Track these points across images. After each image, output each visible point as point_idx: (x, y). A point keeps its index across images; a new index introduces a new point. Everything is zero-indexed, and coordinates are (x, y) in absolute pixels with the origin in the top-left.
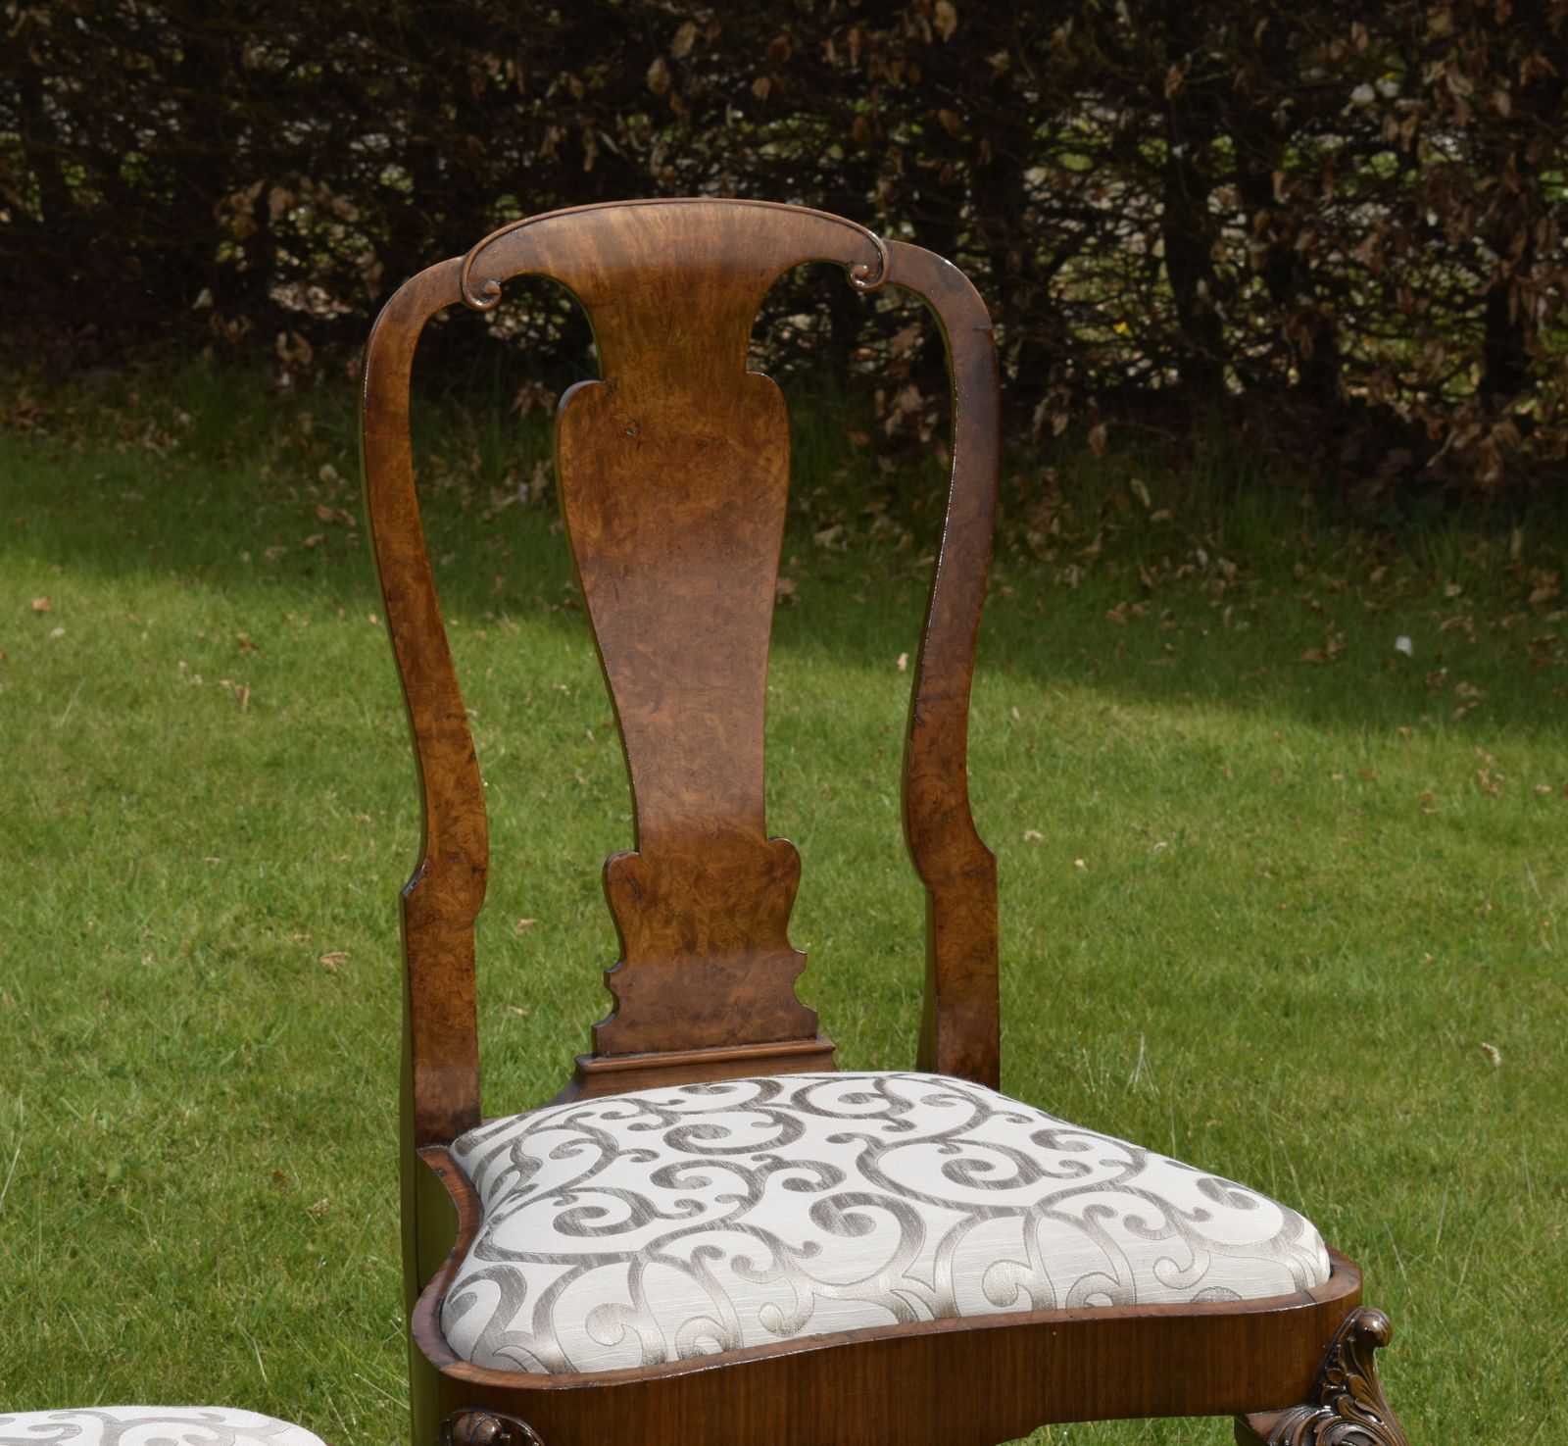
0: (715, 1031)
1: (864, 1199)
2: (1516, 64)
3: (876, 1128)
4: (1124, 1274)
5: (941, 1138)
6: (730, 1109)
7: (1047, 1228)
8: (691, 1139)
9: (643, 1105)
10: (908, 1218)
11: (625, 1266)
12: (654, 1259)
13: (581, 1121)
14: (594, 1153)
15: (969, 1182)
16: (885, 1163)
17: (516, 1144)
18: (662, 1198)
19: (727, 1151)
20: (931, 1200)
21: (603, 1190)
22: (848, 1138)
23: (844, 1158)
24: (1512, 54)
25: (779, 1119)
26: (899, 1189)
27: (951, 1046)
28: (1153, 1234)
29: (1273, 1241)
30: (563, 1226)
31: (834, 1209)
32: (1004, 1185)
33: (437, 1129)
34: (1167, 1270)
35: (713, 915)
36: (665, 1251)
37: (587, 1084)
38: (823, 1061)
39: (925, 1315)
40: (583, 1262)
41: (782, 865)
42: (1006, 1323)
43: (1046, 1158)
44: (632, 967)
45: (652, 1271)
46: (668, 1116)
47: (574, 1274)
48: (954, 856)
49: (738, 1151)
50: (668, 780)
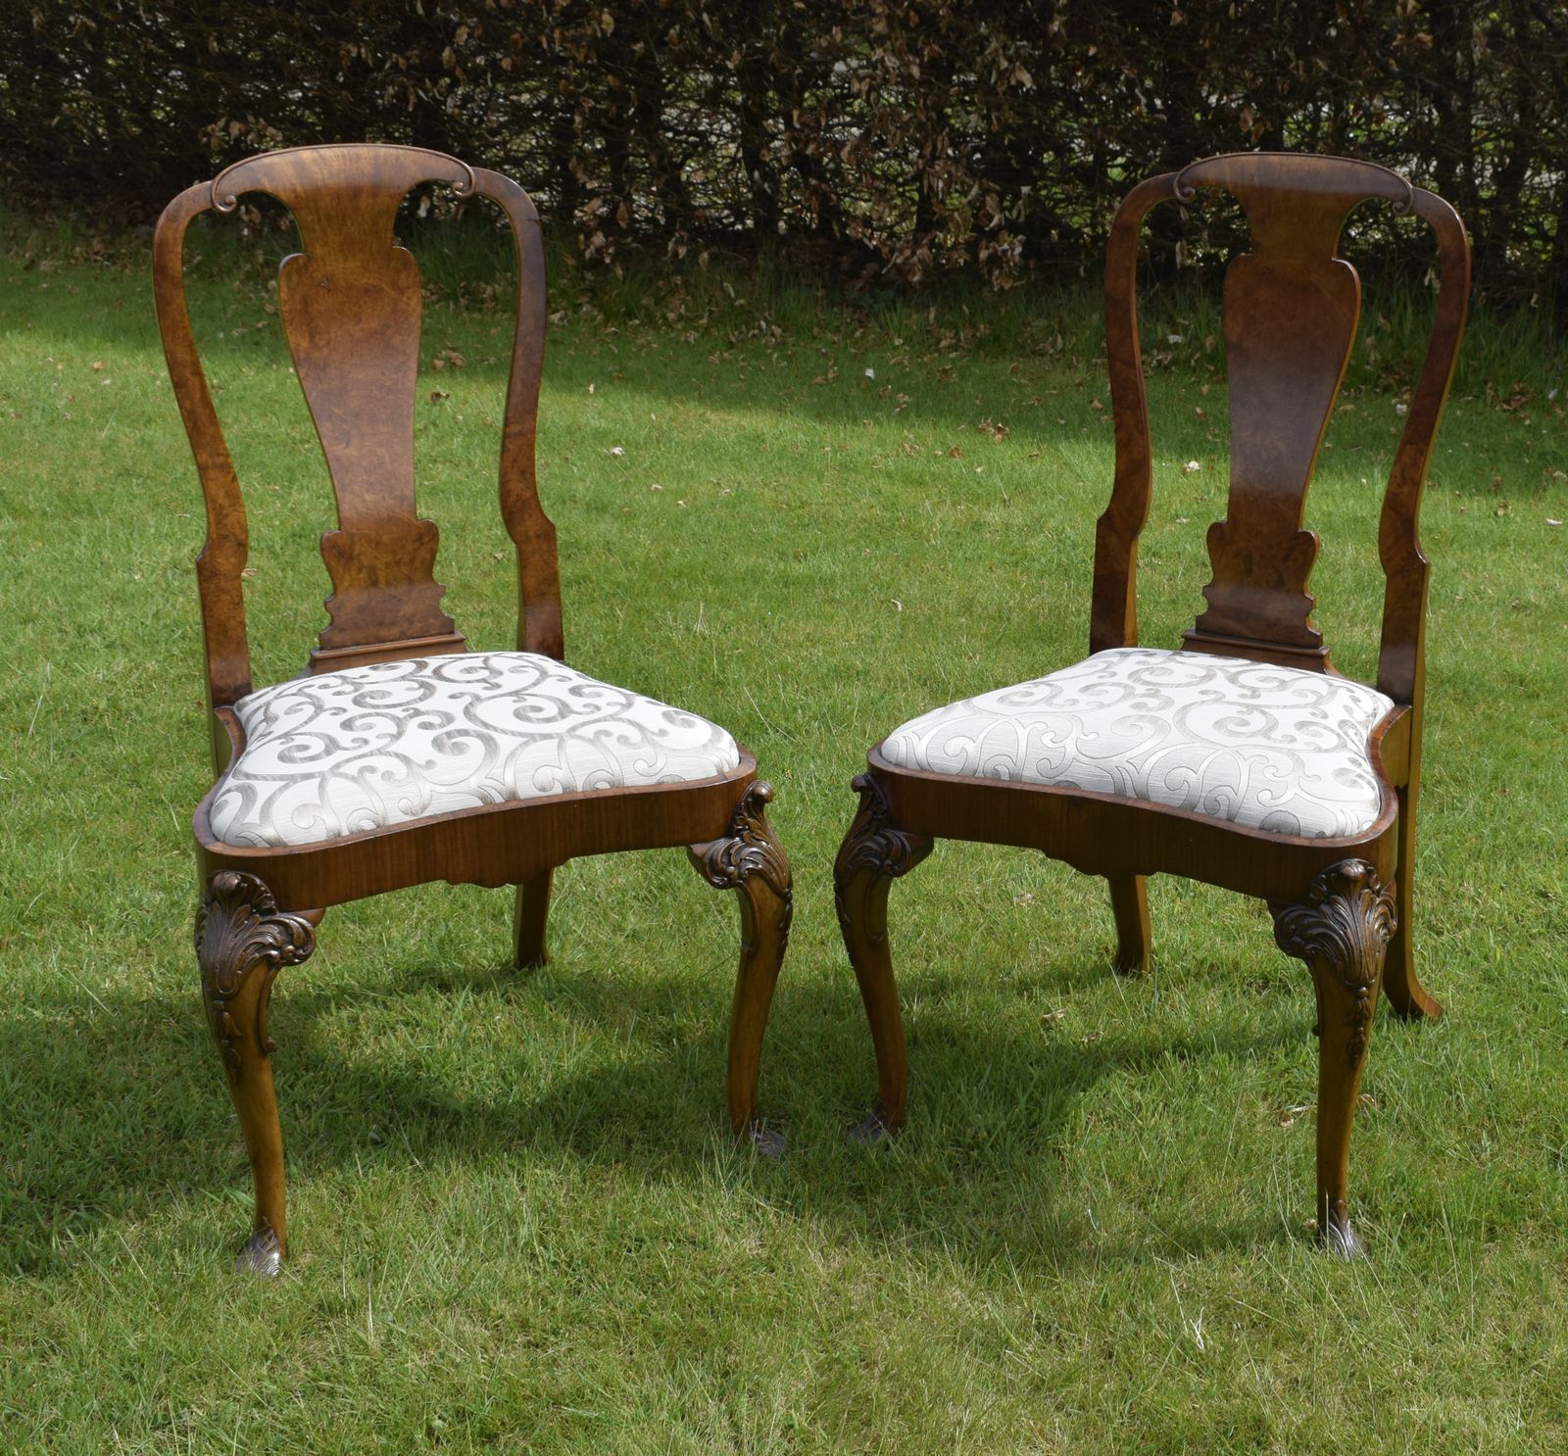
0: (395, 631)
1: (465, 733)
2: (922, 50)
3: (478, 689)
4: (616, 768)
5: (516, 693)
6: (395, 680)
7: (571, 745)
8: (368, 700)
9: (342, 677)
10: (489, 742)
11: (317, 781)
12: (335, 775)
13: (306, 690)
14: (309, 710)
15: (528, 719)
16: (481, 711)
17: (268, 705)
18: (344, 738)
19: (388, 707)
20: (504, 732)
21: (310, 734)
22: (462, 694)
24: (920, 44)
25: (422, 685)
26: (486, 725)
27: (534, 635)
28: (634, 746)
29: (705, 746)
30: (283, 757)
31: (446, 740)
32: (548, 720)
33: (225, 696)
34: (641, 766)
35: (387, 565)
36: (342, 770)
37: (316, 666)
38: (459, 646)
39: (499, 799)
40: (292, 779)
41: (428, 534)
42: (546, 801)
43: (576, 703)
44: (340, 597)
45: (333, 783)
46: (357, 686)
47: (286, 787)
48: (530, 526)
49: (394, 706)
50: (356, 488)
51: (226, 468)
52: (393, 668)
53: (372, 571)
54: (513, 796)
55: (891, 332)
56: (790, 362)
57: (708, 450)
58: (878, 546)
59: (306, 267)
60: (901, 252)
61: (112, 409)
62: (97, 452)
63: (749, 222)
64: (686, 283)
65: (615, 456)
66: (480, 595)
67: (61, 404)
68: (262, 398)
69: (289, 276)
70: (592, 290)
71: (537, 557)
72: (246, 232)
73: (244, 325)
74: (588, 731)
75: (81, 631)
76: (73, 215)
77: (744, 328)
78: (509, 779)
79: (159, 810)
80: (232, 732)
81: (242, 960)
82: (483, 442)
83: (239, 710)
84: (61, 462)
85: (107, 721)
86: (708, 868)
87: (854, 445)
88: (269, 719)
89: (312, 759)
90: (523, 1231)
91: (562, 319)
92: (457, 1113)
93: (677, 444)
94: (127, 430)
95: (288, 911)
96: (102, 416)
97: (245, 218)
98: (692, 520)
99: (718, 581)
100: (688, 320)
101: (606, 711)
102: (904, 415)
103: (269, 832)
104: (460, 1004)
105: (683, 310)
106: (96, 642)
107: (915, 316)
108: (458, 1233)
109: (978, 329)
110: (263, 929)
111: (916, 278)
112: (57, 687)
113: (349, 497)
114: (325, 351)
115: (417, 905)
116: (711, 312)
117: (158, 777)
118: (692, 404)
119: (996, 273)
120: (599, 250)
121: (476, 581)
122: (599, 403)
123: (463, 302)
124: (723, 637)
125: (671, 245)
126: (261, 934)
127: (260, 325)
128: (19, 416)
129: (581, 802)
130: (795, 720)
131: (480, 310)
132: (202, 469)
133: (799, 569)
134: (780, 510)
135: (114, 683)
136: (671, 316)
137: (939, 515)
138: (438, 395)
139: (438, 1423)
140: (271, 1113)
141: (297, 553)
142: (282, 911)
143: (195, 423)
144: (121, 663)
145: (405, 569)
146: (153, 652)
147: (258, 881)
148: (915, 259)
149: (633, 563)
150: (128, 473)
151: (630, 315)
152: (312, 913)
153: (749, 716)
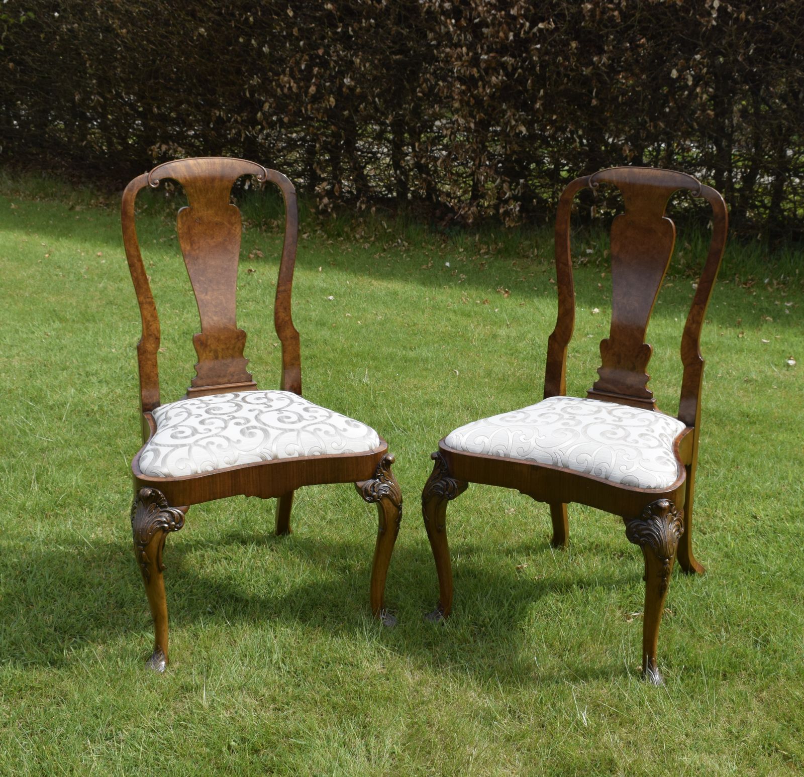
0: (226, 380)
1: (255, 427)
2: (476, 116)
3: (262, 407)
4: (323, 446)
5: (279, 410)
6: (224, 402)
7: (303, 435)
8: (212, 411)
9: (201, 400)
10: (266, 432)
11: (188, 447)
12: (196, 445)
13: (184, 406)
14: (185, 415)
15: (284, 422)
16: (263, 417)
17: (167, 412)
18: (201, 428)
19: (221, 414)
20: (273, 428)
21: (185, 426)
22: (254, 410)
23: (251, 416)
24: (475, 113)
25: (237, 405)
26: (265, 424)
27: (289, 383)
28: (332, 436)
29: (364, 437)
30: (173, 436)
31: (246, 431)
32: (293, 423)
33: (148, 408)
34: (335, 445)
35: (223, 349)
36: (199, 443)
37: (190, 395)
38: (254, 387)
39: (269, 458)
40: (176, 446)
41: (241, 336)
42: (291, 460)
43: (306, 415)
44: (201, 364)
45: (195, 449)
46: (207, 404)
47: (173, 450)
48: (288, 333)
49: (224, 414)
50: (210, 314)
51: (152, 304)
52: (223, 397)
53: (216, 351)
54: (276, 457)
55: (458, 246)
56: (411, 258)
57: (372, 298)
58: (448, 345)
59: (190, 213)
60: (464, 208)
61: (105, 274)
62: (98, 293)
63: (395, 194)
64: (365, 222)
65: (330, 300)
66: (266, 363)
67: (83, 271)
68: (172, 270)
69: (182, 217)
70: (322, 223)
71: (290, 347)
72: (167, 195)
73: (165, 237)
74: (311, 428)
75: (88, 374)
76: (91, 186)
77: (390, 243)
78: (274, 449)
79: (119, 457)
80: (151, 424)
81: (152, 528)
82: (270, 292)
83: (154, 414)
84: (82, 297)
85: (97, 416)
86: (364, 493)
87: (439, 298)
88: (167, 419)
89: (186, 437)
90: (275, 656)
91: (308, 237)
92: (247, 601)
93: (358, 295)
94: (111, 283)
95: (173, 507)
96: (101, 277)
97: (167, 188)
98: (364, 330)
99: (374, 359)
100: (366, 238)
101: (320, 419)
102: (462, 285)
103: (165, 470)
104: (250, 551)
105: (363, 234)
106: (94, 379)
107: (469, 238)
108: (245, 656)
109: (498, 245)
110: (161, 514)
111: (470, 221)
112: (76, 400)
113: (206, 318)
114: (197, 251)
115: (233, 505)
116: (376, 235)
117: (119, 442)
118: (366, 277)
119: (507, 219)
120: (326, 206)
121: (264, 356)
122: (323, 276)
123: (264, 228)
124: (376, 385)
125: (358, 204)
126: (161, 517)
127: (172, 237)
128: (64, 276)
129: (307, 461)
130: (408, 424)
131: (271, 232)
132: (141, 304)
133: (412, 354)
134: (404, 327)
135: (101, 399)
136: (358, 236)
137: (477, 331)
138: (251, 271)
139: (233, 743)
140: (162, 598)
141: (185, 341)
142: (170, 506)
143: (138, 283)
144: (105, 390)
145: (230, 351)
146: (119, 385)
147: (160, 493)
148: (470, 212)
149: (336, 350)
150: (111, 303)
151: (339, 235)
152: (184, 508)
153: (387, 422)
